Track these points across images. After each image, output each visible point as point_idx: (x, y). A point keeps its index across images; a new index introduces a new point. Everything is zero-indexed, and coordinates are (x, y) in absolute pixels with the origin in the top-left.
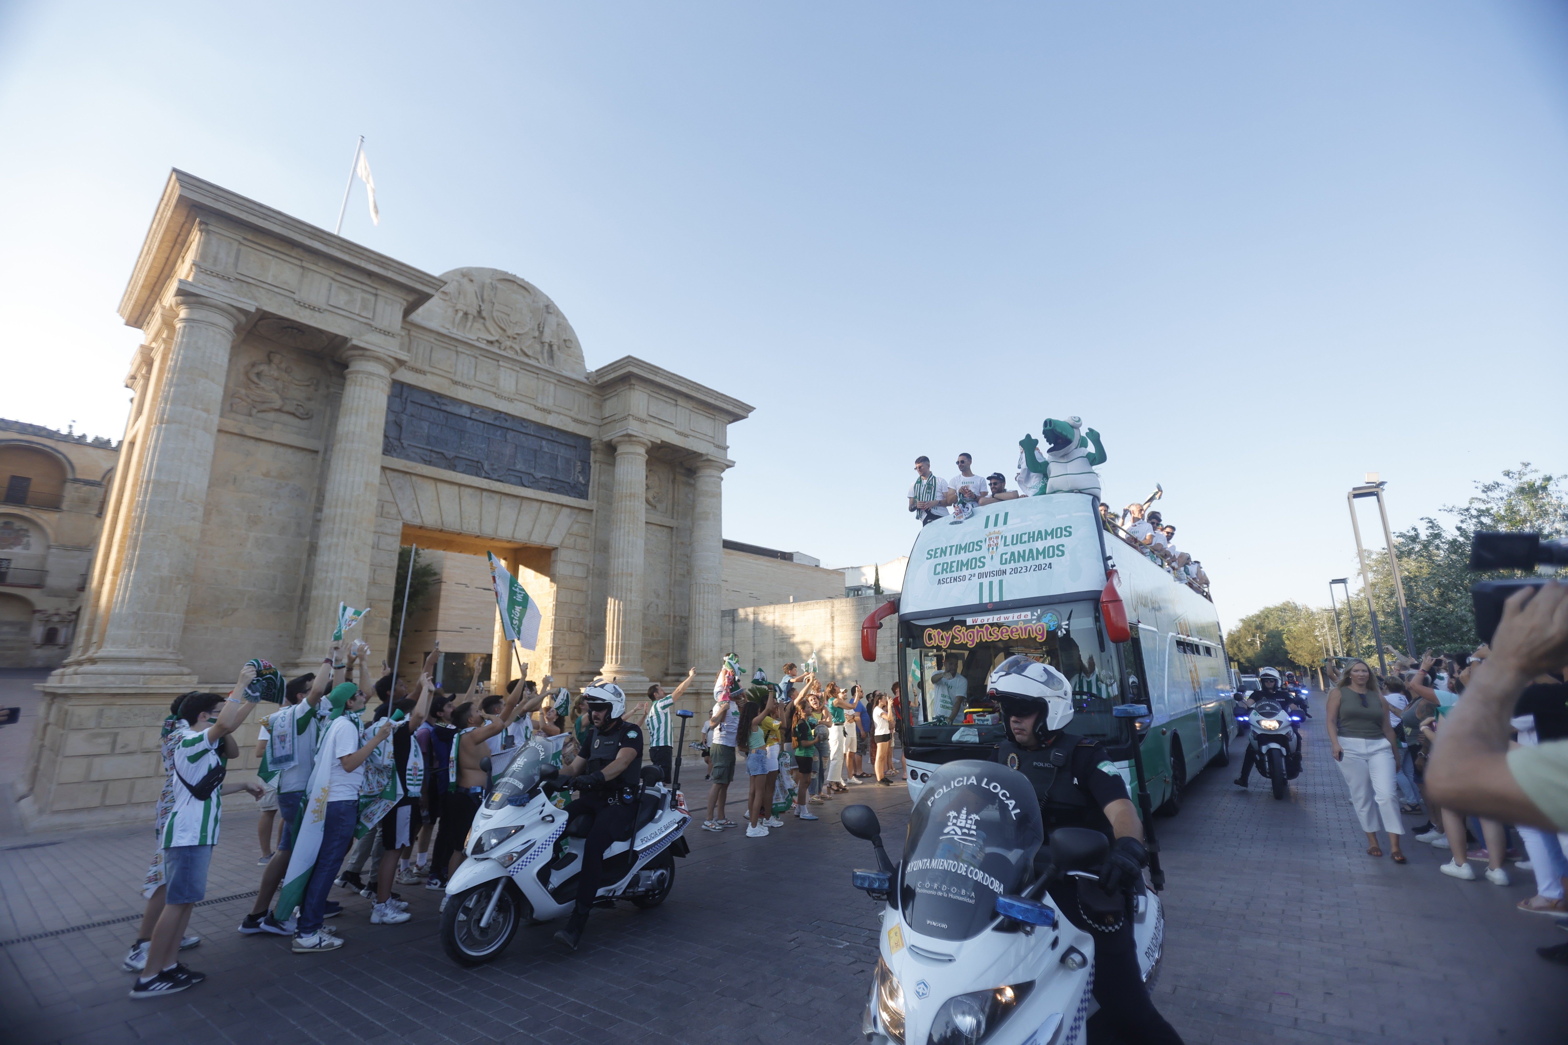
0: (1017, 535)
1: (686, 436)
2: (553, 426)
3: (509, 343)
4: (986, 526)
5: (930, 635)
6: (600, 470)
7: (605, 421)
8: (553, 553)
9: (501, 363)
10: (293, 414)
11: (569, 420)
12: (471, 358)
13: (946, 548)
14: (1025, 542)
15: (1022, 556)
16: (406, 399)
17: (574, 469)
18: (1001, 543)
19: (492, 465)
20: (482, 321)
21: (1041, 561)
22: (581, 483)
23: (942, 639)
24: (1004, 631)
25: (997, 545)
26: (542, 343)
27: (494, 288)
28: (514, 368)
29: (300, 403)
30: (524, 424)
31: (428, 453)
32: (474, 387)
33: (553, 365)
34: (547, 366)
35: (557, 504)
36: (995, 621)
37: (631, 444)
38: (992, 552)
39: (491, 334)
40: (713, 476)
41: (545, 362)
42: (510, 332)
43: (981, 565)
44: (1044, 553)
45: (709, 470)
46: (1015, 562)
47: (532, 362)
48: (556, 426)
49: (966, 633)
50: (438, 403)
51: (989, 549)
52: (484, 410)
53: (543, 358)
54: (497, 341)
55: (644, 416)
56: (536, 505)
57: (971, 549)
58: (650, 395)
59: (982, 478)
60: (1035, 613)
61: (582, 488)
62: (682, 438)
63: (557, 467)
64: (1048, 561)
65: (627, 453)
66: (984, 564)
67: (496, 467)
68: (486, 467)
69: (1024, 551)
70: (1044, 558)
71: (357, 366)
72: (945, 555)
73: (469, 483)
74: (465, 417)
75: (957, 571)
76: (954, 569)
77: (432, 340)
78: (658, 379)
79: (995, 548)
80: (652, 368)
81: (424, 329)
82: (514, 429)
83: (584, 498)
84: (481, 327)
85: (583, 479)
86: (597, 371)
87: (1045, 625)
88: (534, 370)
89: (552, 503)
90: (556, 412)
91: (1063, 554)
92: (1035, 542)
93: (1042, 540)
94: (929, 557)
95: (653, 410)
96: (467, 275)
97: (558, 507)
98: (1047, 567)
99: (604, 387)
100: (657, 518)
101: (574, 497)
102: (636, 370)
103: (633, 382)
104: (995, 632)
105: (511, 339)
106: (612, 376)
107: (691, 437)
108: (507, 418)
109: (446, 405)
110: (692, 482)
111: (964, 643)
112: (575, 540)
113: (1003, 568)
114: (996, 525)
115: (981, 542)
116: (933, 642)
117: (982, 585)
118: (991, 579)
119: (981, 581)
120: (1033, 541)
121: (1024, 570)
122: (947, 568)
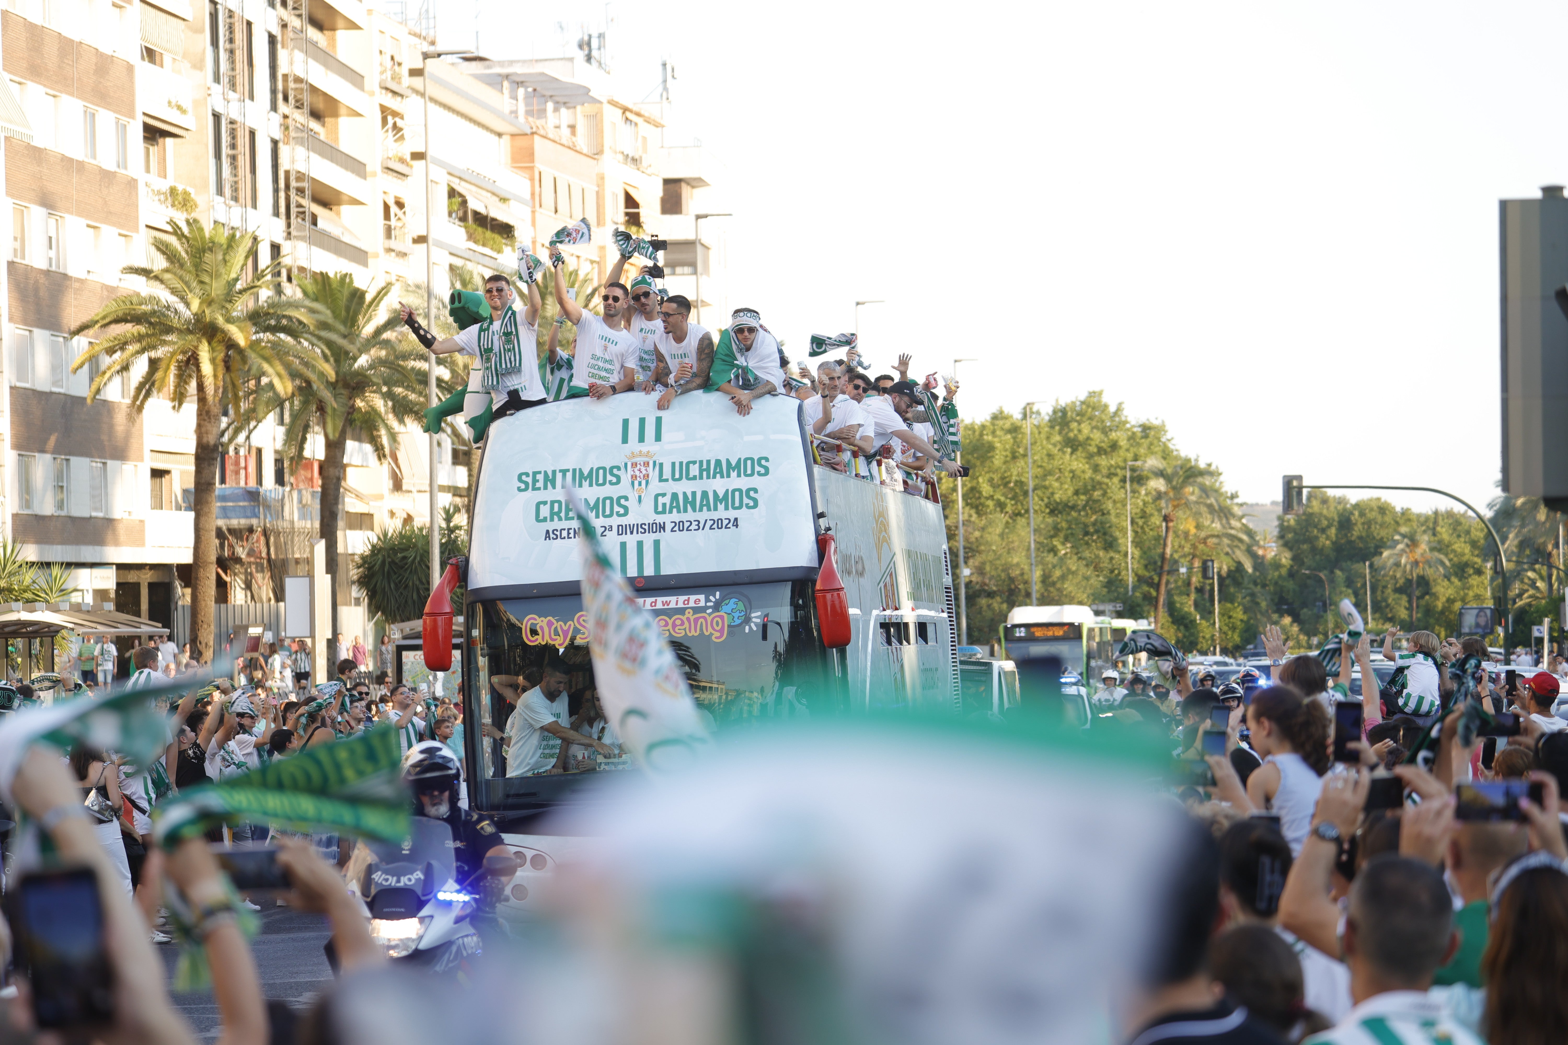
0: (680, 463)
4: (625, 441)
5: (534, 626)
13: (554, 472)
14: (694, 478)
15: (690, 502)
18: (654, 475)
21: (721, 513)
23: (556, 633)
43: (621, 510)
44: (726, 499)
46: (679, 511)
57: (603, 482)
60: (712, 599)
64: (732, 514)
66: (626, 509)
69: (694, 494)
70: (726, 508)
72: (554, 487)
79: (644, 482)
91: (756, 506)
92: (711, 480)
93: (722, 477)
98: (730, 525)
113: (660, 519)
114: (641, 439)
115: (619, 468)
116: (539, 637)
117: (623, 545)
118: (640, 537)
119: (623, 538)
120: (708, 477)
121: (694, 527)
122: (559, 510)
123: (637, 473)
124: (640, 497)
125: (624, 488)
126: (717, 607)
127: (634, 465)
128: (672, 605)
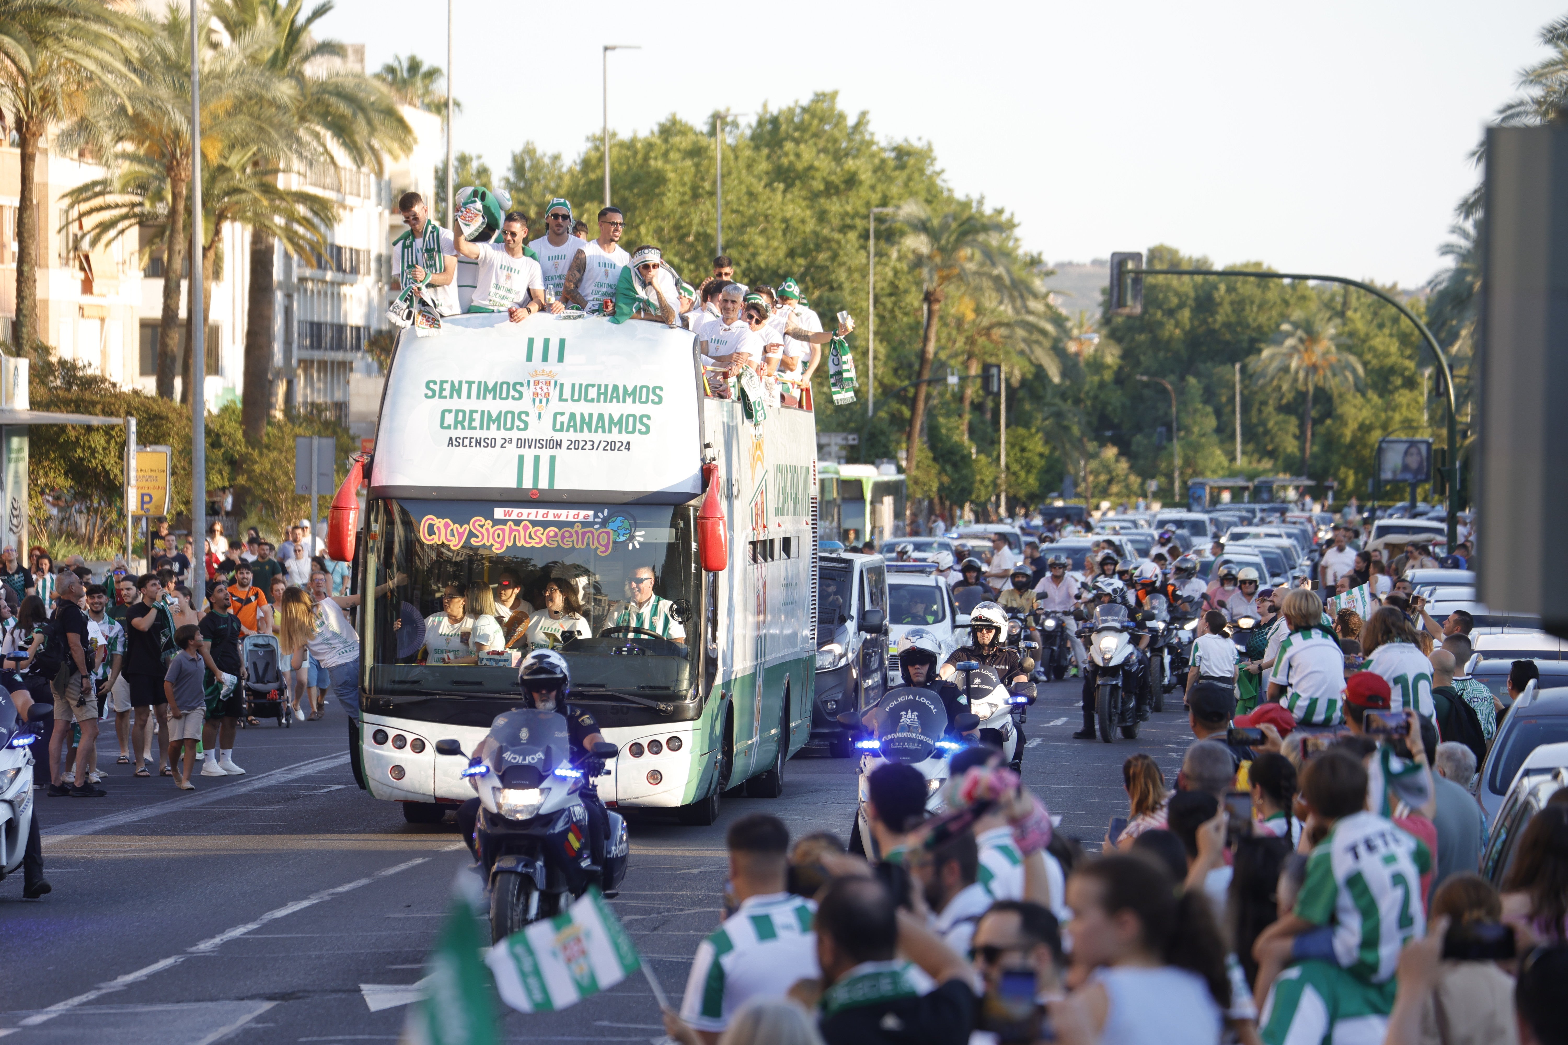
0: (580, 385)
4: (529, 360)
5: (431, 526)
13: (460, 383)
14: (592, 400)
15: (586, 423)
21: (615, 436)
23: (452, 535)
24: (552, 534)
43: (522, 425)
44: (620, 423)
46: (575, 431)
49: (491, 531)
57: (506, 396)
60: (599, 516)
64: (625, 438)
66: (526, 424)
69: (591, 415)
70: (620, 432)
72: (460, 397)
75: (481, 428)
76: (476, 424)
91: (648, 432)
92: (608, 404)
93: (618, 402)
94: (430, 393)
98: (622, 448)
104: (538, 534)
111: (487, 545)
113: (557, 436)
114: (545, 358)
115: (522, 385)
116: (436, 537)
117: (521, 458)
118: (538, 452)
119: (522, 451)
120: (605, 401)
121: (588, 446)
122: (463, 419)
125: (525, 404)
126: (604, 523)
128: (563, 518)
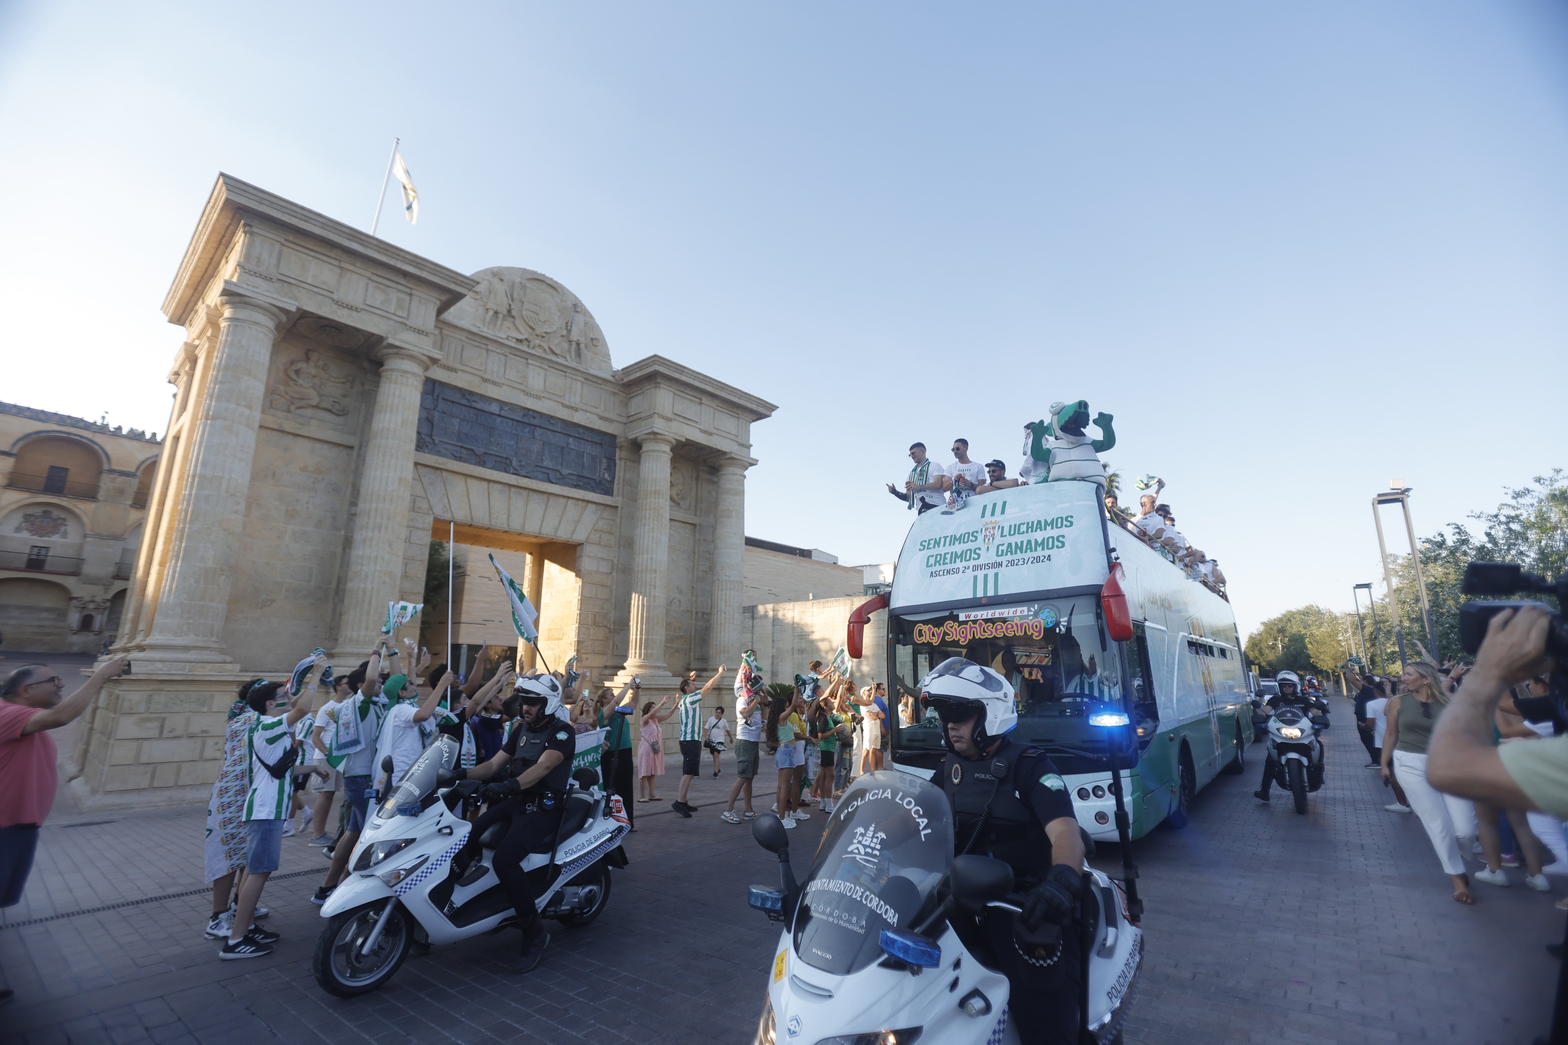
0: (1015, 525)
1: (710, 434)
2: (580, 423)
3: (537, 342)
4: (983, 516)
5: (920, 631)
6: (625, 466)
7: (631, 419)
8: (579, 549)
9: (530, 361)
10: (330, 411)
11: (596, 417)
12: (501, 356)
13: (941, 538)
14: (1023, 533)
15: (1019, 548)
16: (438, 396)
17: (600, 465)
18: (998, 533)
19: (521, 461)
20: (512, 320)
21: (1040, 552)
22: (606, 480)
23: (933, 635)
24: (999, 627)
25: (993, 535)
26: (570, 341)
27: (523, 287)
28: (543, 366)
29: (335, 400)
30: (552, 421)
31: (459, 449)
32: (503, 384)
33: (580, 363)
34: (574, 365)
35: (583, 500)
36: (990, 617)
37: (656, 442)
38: (988, 543)
39: (521, 333)
40: (736, 474)
41: (572, 360)
42: (539, 331)
43: (976, 557)
44: (1043, 544)
45: (732, 468)
46: (1012, 554)
47: (560, 360)
48: (583, 423)
49: (958, 630)
50: (468, 400)
51: (985, 540)
52: (513, 407)
53: (571, 357)
54: (526, 339)
55: (669, 414)
56: (562, 500)
57: (966, 540)
58: (675, 394)
59: (979, 465)
60: (1032, 609)
61: (608, 485)
62: (706, 436)
63: (583, 465)
64: (1047, 553)
65: (652, 451)
66: (979, 555)
67: (524, 463)
68: (515, 463)
69: (1022, 542)
70: (1043, 549)
71: (393, 364)
72: (939, 547)
73: (498, 480)
74: (494, 414)
75: (951, 563)
76: (948, 561)
77: (464, 339)
78: (683, 378)
79: (991, 539)
80: (677, 367)
81: (456, 327)
82: (542, 426)
83: (609, 495)
84: (511, 325)
85: (609, 476)
86: (623, 370)
87: (1042, 621)
88: (561, 368)
89: (578, 500)
90: (582, 410)
91: (1063, 546)
92: (1033, 533)
93: (1041, 530)
94: (922, 548)
95: (678, 409)
96: (497, 274)
97: (584, 504)
98: (1045, 560)
99: (629, 385)
100: (680, 515)
101: (600, 493)
102: (662, 369)
103: (659, 380)
104: (989, 628)
105: (540, 338)
106: (638, 374)
107: (715, 436)
108: (535, 415)
109: (476, 402)
110: (715, 479)
111: (956, 639)
112: (600, 536)
113: (1000, 560)
114: (993, 515)
115: (977, 532)
116: (924, 638)
117: (976, 578)
118: (986, 572)
119: (976, 573)
120: (1032, 531)
121: (1021, 563)
122: (940, 559)
123: (988, 534)
124: (988, 548)
127: (986, 529)
128: (1006, 615)
